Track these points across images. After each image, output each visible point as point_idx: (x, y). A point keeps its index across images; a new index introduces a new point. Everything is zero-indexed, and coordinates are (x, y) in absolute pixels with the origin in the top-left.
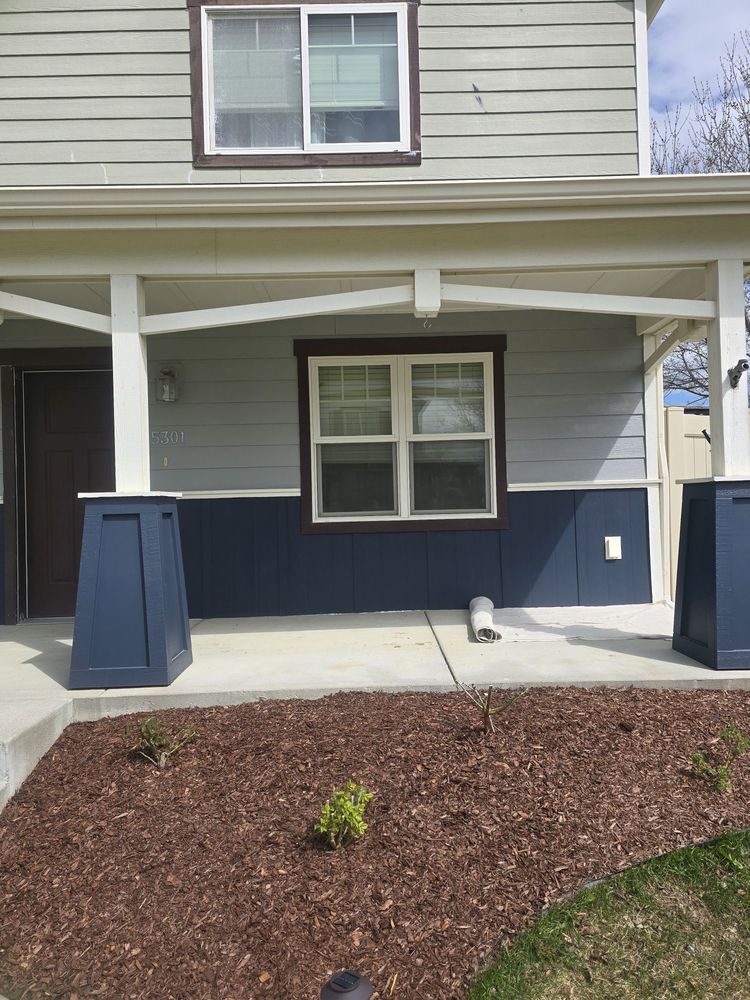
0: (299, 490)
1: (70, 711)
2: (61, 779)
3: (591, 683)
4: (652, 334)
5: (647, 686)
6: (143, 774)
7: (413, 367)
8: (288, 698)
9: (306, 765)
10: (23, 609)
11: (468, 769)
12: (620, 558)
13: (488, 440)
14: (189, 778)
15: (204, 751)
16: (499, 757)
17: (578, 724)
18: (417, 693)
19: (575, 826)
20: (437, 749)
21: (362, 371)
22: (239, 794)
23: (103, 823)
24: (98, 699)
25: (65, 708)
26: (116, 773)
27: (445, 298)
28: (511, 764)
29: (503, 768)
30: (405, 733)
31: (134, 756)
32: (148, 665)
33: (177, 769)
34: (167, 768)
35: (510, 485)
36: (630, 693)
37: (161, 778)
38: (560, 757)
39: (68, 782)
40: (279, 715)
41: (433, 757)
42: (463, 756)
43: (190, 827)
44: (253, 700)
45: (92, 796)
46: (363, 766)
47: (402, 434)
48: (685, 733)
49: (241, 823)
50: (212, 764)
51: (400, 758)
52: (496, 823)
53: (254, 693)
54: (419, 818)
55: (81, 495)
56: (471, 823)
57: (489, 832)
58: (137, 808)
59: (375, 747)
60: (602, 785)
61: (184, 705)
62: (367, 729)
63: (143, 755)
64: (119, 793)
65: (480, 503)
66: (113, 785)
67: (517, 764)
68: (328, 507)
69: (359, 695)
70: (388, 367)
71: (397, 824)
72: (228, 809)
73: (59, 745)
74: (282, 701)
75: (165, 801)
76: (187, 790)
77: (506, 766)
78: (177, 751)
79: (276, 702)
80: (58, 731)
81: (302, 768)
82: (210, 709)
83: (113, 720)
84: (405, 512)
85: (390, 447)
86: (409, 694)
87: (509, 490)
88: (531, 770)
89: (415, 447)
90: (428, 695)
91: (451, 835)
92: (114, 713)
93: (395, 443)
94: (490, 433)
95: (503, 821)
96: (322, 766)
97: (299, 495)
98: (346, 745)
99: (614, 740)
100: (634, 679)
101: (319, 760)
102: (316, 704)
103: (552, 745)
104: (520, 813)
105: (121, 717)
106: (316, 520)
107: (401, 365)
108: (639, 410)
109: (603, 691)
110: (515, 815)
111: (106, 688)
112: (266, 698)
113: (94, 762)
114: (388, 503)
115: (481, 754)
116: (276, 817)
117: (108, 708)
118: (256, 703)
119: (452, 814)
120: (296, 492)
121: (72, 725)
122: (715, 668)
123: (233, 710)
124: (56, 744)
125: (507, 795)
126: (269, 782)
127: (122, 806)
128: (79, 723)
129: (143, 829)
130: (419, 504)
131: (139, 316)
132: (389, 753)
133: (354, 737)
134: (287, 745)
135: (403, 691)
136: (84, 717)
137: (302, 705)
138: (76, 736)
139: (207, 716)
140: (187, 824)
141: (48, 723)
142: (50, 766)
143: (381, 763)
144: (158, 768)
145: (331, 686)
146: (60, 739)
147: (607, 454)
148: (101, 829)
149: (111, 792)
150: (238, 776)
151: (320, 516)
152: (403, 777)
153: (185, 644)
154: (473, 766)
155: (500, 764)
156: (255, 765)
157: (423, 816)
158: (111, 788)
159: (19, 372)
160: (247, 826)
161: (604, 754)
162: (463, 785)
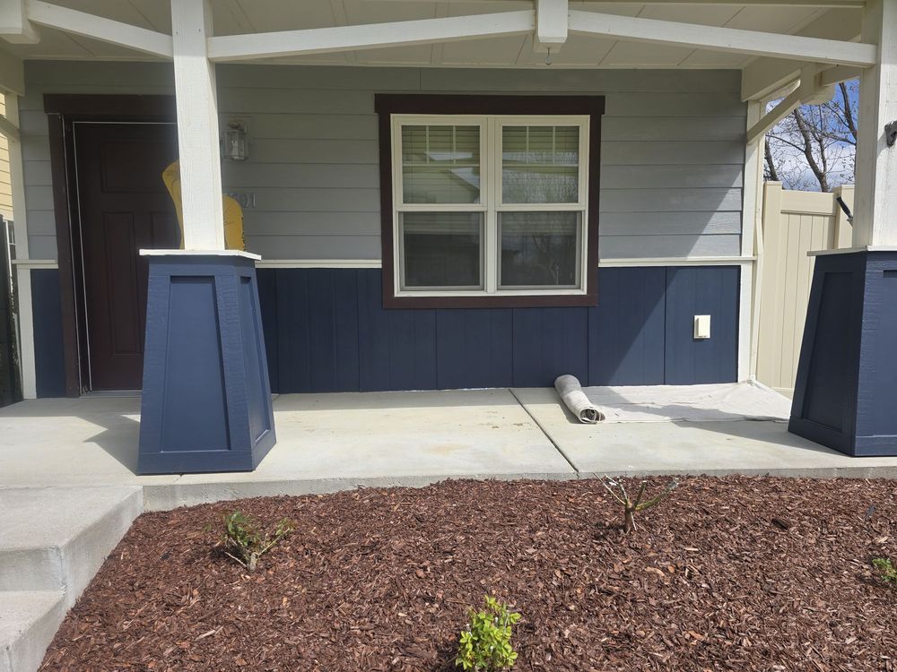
0: (380, 261)
1: (140, 501)
2: (132, 584)
3: (723, 471)
4: (757, 101)
5: (784, 474)
6: (230, 579)
7: (505, 129)
8: (389, 486)
9: (425, 569)
10: (85, 382)
11: (617, 577)
12: (709, 337)
13: (581, 212)
14: (286, 584)
15: (301, 549)
16: (649, 562)
17: (726, 520)
18: (534, 481)
19: (766, 653)
20: (573, 550)
21: (447, 133)
22: (348, 605)
23: (185, 645)
24: (173, 487)
25: (133, 498)
26: (198, 577)
27: (572, 28)
28: (665, 570)
29: (658, 575)
30: (533, 531)
31: (218, 555)
32: (229, 448)
33: (271, 572)
34: (259, 571)
35: (601, 260)
36: (767, 481)
37: (252, 584)
38: (720, 561)
39: (140, 587)
40: (383, 505)
41: (570, 559)
42: (605, 560)
43: (294, 651)
44: (351, 488)
45: (170, 607)
46: (491, 572)
47: (491, 203)
48: (848, 531)
49: (355, 645)
50: (311, 566)
51: (533, 560)
52: (668, 648)
53: (352, 481)
54: (575, 642)
55: (143, 252)
56: (639, 648)
57: (664, 661)
58: (226, 623)
59: (501, 547)
60: (779, 598)
61: (272, 493)
62: (487, 524)
63: (228, 555)
64: (203, 602)
65: (569, 280)
66: (195, 592)
67: (671, 570)
68: (410, 281)
69: (470, 482)
70: (477, 129)
71: (549, 650)
72: (337, 626)
73: (128, 540)
74: (384, 490)
75: (259, 614)
76: (285, 599)
77: (659, 572)
78: (269, 550)
79: (377, 490)
80: (127, 524)
81: (421, 573)
82: (303, 497)
83: (190, 509)
84: (491, 286)
85: (480, 215)
86: (526, 483)
87: (600, 266)
88: (690, 577)
89: (502, 215)
90: (546, 484)
91: (620, 666)
92: (191, 502)
93: (483, 213)
94: (583, 205)
95: (676, 645)
96: (443, 570)
97: (380, 266)
98: (466, 544)
99: (773, 539)
100: (771, 467)
101: (438, 562)
102: (423, 493)
103: (707, 547)
104: (693, 633)
105: (199, 507)
106: (398, 293)
107: (491, 126)
108: (738, 183)
109: (738, 480)
110: (687, 636)
111: (182, 474)
112: (366, 486)
113: (171, 562)
114: (475, 278)
115: (626, 556)
116: (398, 638)
117: (185, 497)
118: (354, 492)
119: (614, 637)
120: (377, 264)
121: (143, 516)
122: (852, 455)
123: (329, 499)
124: (124, 540)
125: (671, 610)
126: (383, 590)
127: (206, 621)
128: (151, 513)
129: (235, 653)
130: (506, 279)
131: (207, 36)
132: (519, 555)
133: (474, 535)
134: (398, 544)
135: (518, 479)
136: (157, 506)
137: (409, 495)
138: (149, 528)
139: (300, 506)
140: (289, 647)
141: (114, 516)
142: (118, 567)
143: (512, 567)
144: (248, 571)
145: (438, 473)
146: (129, 533)
147: (703, 228)
148: (183, 652)
149: (193, 602)
150: (344, 582)
151: (402, 290)
152: (541, 585)
153: (268, 424)
154: (622, 573)
155: (653, 569)
156: (363, 568)
157: (579, 639)
158: (192, 596)
159: (68, 122)
160: (363, 649)
161: (769, 557)
162: (617, 598)
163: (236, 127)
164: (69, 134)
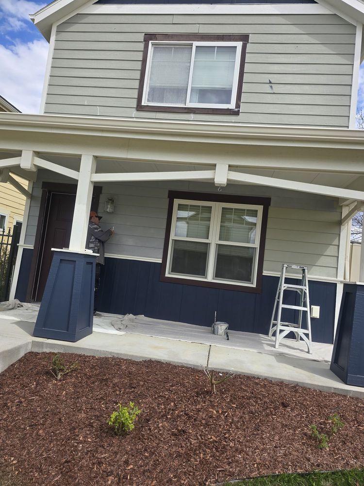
0: (161, 260)
1: (30, 346)
2: (15, 376)
3: (276, 378)
4: (347, 205)
5: (305, 385)
6: (48, 381)
7: (223, 208)
8: (125, 358)
9: (121, 391)
10: (34, 297)
11: (195, 410)
12: (318, 317)
13: (256, 248)
14: (68, 387)
15: (79, 375)
16: (213, 407)
17: (260, 398)
18: (187, 367)
19: (237, 450)
20: (185, 397)
21: (197, 208)
22: (86, 399)
23: (23, 400)
24: (43, 343)
25: (27, 344)
26: (38, 378)
27: (229, 178)
28: (217, 412)
29: (213, 412)
30: (172, 386)
31: (47, 373)
32: (68, 331)
33: (64, 382)
34: (60, 380)
35: (264, 272)
36: (295, 388)
37: (55, 384)
38: (244, 413)
39: (18, 378)
40: (119, 365)
41: (181, 400)
42: (196, 403)
43: (58, 410)
44: (110, 356)
45: (24, 386)
46: (146, 397)
47: (214, 240)
48: (315, 414)
49: (81, 413)
50: (80, 383)
51: (165, 397)
52: (198, 439)
53: (111, 353)
54: (161, 428)
55: (53, 249)
56: (185, 436)
57: (193, 443)
58: (40, 396)
59: (155, 389)
60: (260, 432)
61: (79, 352)
62: (155, 380)
63: (52, 372)
64: (36, 387)
65: (248, 279)
66: (35, 383)
67: (220, 412)
68: (174, 270)
69: (159, 363)
70: (211, 207)
71: (150, 429)
72: (78, 405)
73: (20, 361)
74: (122, 359)
75: (52, 395)
76: (64, 392)
77: (215, 412)
78: (67, 373)
79: (119, 359)
80: (22, 354)
81: (118, 393)
82: (90, 356)
83: (47, 353)
84: (210, 277)
85: (207, 245)
86: (182, 367)
87: (263, 274)
88: (226, 416)
89: (219, 246)
90: (192, 369)
91: (173, 440)
92: (48, 350)
93: (210, 243)
94: (257, 245)
95: (202, 439)
96: (127, 394)
97: (161, 262)
98: (142, 386)
99: (275, 410)
100: (300, 381)
101: (127, 390)
102: (137, 363)
103: (241, 406)
104: (213, 437)
105: (50, 352)
106: (167, 275)
107: (217, 207)
109: (281, 384)
110: (210, 437)
111: (48, 339)
112: (116, 356)
113: (32, 371)
114: (203, 272)
115: (205, 403)
116: (97, 413)
117: (46, 348)
118: (110, 358)
119: (178, 430)
120: (160, 261)
121: (29, 352)
122: (346, 384)
123: (100, 359)
124: (19, 360)
125: (210, 427)
126: (101, 396)
127: (34, 393)
128: (33, 352)
129: (38, 406)
130: (218, 274)
131: (91, 173)
132: (161, 394)
133: (148, 383)
134: (116, 380)
135: (180, 365)
136: (36, 350)
137: (130, 362)
138: (30, 358)
139: (87, 359)
140: (58, 408)
141: (17, 349)
142: (13, 369)
143: (155, 398)
144: (56, 380)
145: (147, 356)
146: (22, 358)
147: (316, 263)
148: (21, 402)
149: (33, 386)
150: (89, 390)
151: (169, 274)
152: (163, 407)
153: (90, 324)
154: (198, 409)
155: (212, 410)
156: (98, 387)
157: (164, 428)
158: (33, 384)
159: (50, 192)
160: (83, 415)
161: (267, 415)
162: (189, 417)
163: (111, 200)
164: (49, 197)
